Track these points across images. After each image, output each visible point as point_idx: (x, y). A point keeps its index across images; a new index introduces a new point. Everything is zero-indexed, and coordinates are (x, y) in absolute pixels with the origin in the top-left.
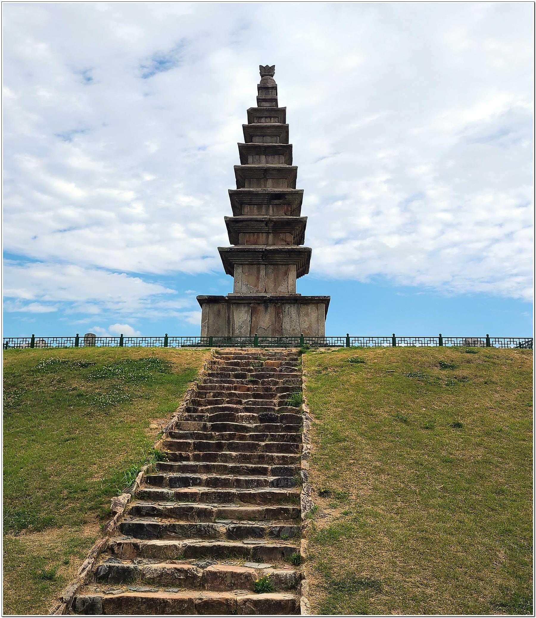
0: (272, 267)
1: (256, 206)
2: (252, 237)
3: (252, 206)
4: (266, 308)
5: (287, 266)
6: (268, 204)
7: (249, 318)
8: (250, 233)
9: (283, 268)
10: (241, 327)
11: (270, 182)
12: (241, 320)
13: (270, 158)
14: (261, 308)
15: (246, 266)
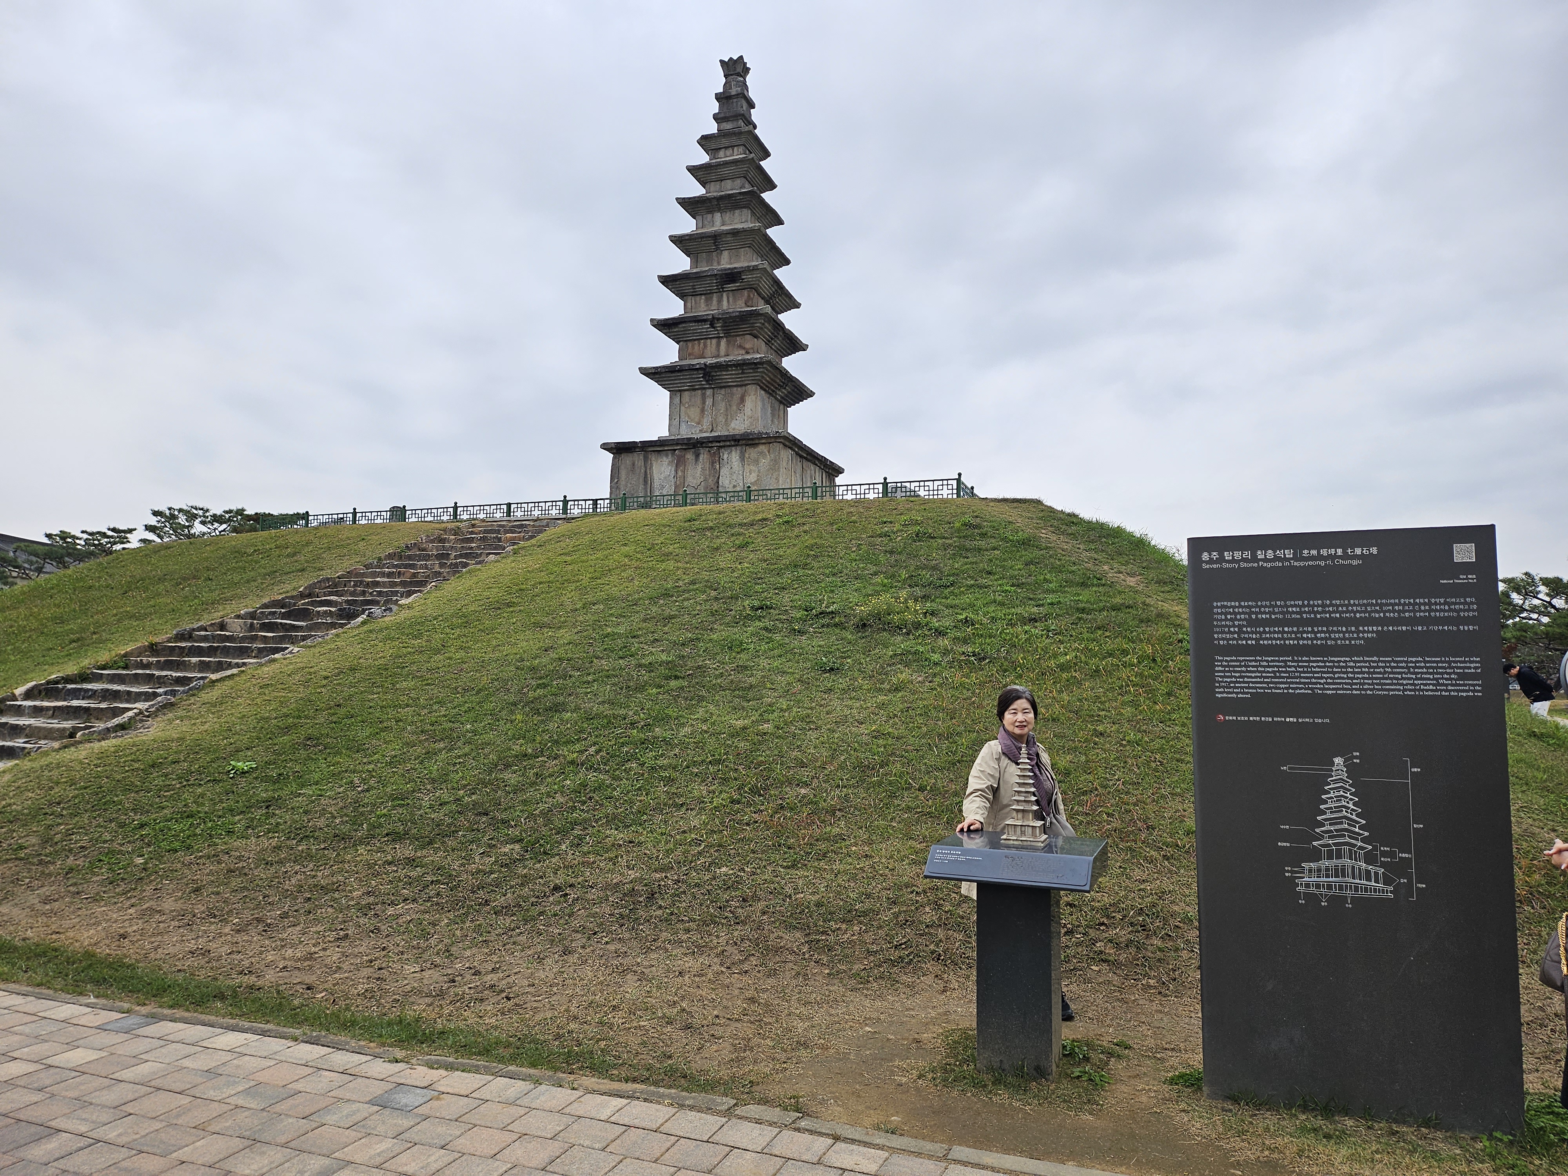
0: (723, 391)
1: (703, 297)
2: (696, 347)
3: (698, 298)
4: (697, 456)
5: (744, 388)
6: (721, 290)
7: (673, 472)
8: (695, 340)
9: (738, 392)
10: (663, 487)
11: (726, 254)
12: (662, 477)
13: (727, 216)
14: (690, 456)
15: (686, 394)
